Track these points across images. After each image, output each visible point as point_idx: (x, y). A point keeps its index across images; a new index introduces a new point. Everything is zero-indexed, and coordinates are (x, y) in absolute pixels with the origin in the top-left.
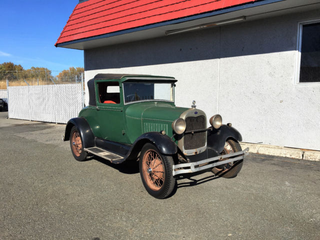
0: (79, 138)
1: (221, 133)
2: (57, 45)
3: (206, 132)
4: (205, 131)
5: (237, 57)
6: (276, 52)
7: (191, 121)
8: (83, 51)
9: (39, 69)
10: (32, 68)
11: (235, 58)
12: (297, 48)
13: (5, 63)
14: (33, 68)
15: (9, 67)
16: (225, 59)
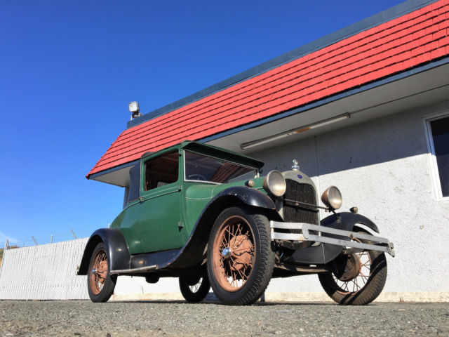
0: (105, 262)
1: (342, 220)
2: (88, 177)
5: (343, 172)
6: (400, 158)
8: (124, 188)
11: (340, 172)
12: (429, 150)
16: (327, 175)
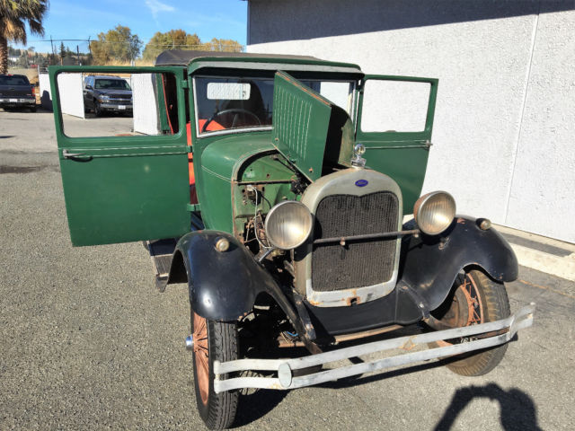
1: (451, 244)
3: (399, 241)
4: (395, 237)
7: (340, 207)
9: (224, 42)
10: (213, 40)
13: (173, 31)
14: (215, 40)
15: (178, 38)
